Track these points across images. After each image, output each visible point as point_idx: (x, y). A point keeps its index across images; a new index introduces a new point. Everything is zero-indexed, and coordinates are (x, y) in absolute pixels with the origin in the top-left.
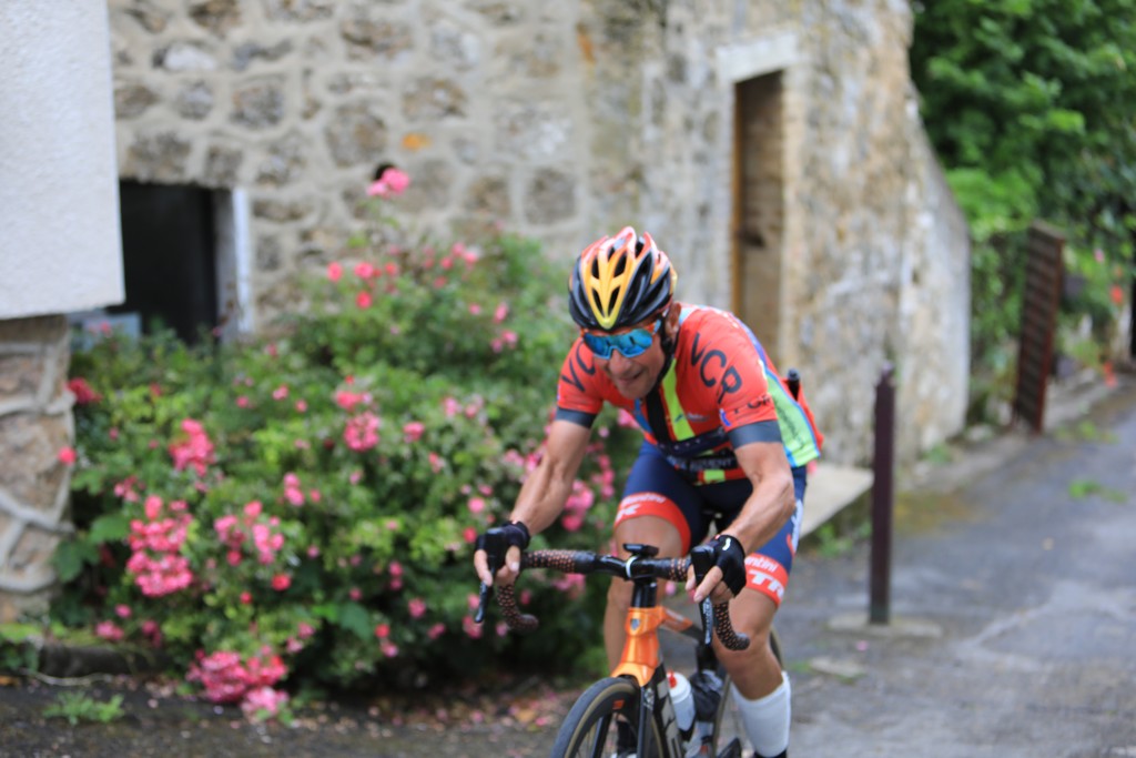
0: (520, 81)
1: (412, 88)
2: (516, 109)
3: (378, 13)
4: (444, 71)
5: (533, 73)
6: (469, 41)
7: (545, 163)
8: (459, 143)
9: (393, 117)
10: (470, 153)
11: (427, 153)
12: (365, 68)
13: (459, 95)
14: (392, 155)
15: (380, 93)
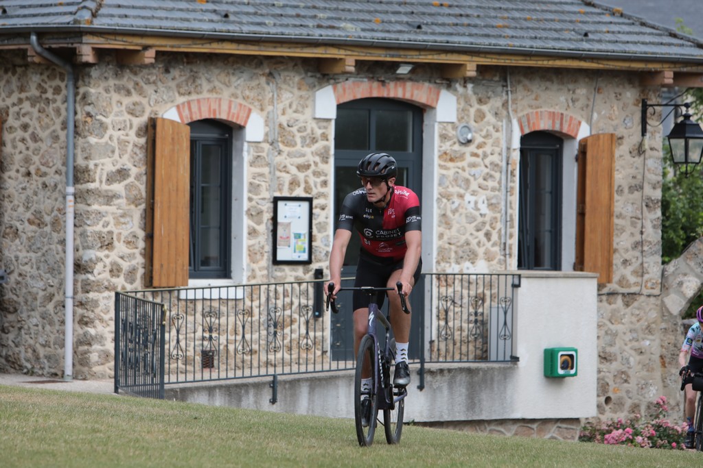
0: (644, 373)
1: (616, 373)
2: (643, 382)
3: (608, 349)
4: (624, 368)
5: (648, 371)
6: (632, 359)
7: (650, 400)
8: (628, 392)
9: (611, 383)
10: (630, 395)
11: (619, 394)
12: (605, 367)
13: (628, 376)
14: (610, 394)
15: (608, 374)
